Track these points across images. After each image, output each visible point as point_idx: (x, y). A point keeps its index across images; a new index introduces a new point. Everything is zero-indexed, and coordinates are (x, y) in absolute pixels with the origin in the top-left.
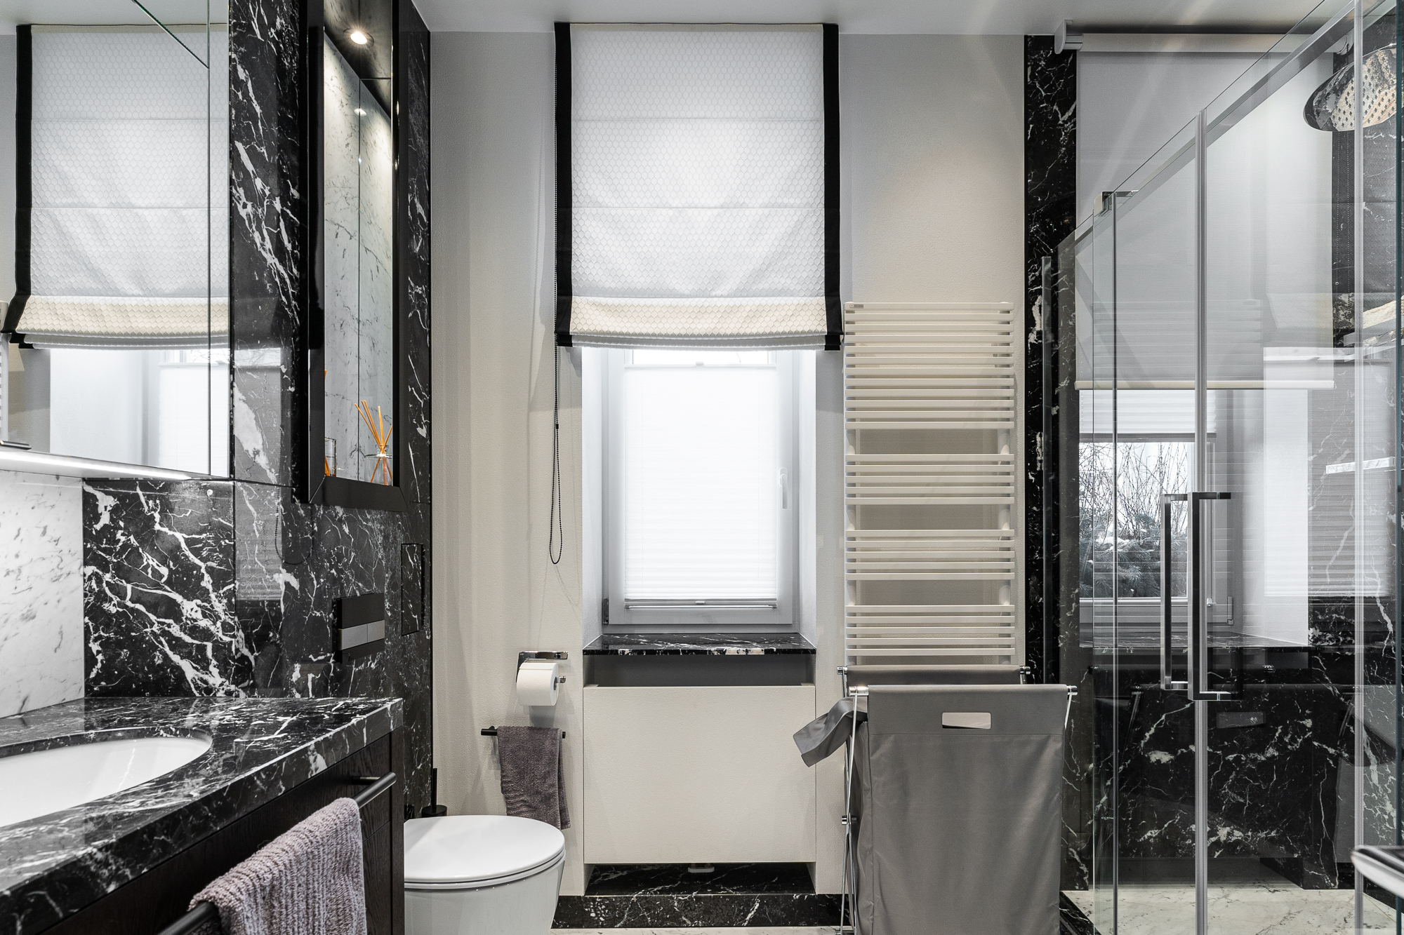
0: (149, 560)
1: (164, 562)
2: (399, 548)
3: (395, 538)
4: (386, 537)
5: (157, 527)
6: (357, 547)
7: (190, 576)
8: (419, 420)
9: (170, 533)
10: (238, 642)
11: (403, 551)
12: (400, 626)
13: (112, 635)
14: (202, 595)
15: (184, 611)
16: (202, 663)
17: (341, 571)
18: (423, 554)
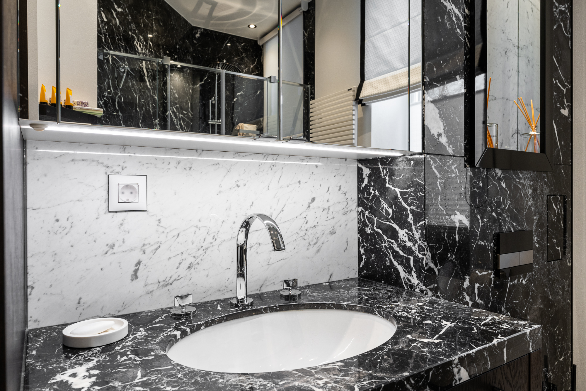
0: (384, 205)
1: (390, 206)
2: (545, 198)
3: (542, 191)
4: (535, 190)
5: (387, 185)
6: (513, 197)
7: (402, 214)
8: (562, 104)
9: (393, 188)
10: (427, 258)
11: (548, 201)
12: (545, 255)
13: (368, 245)
14: (408, 227)
15: (399, 236)
16: (408, 268)
17: (498, 214)
18: (565, 202)
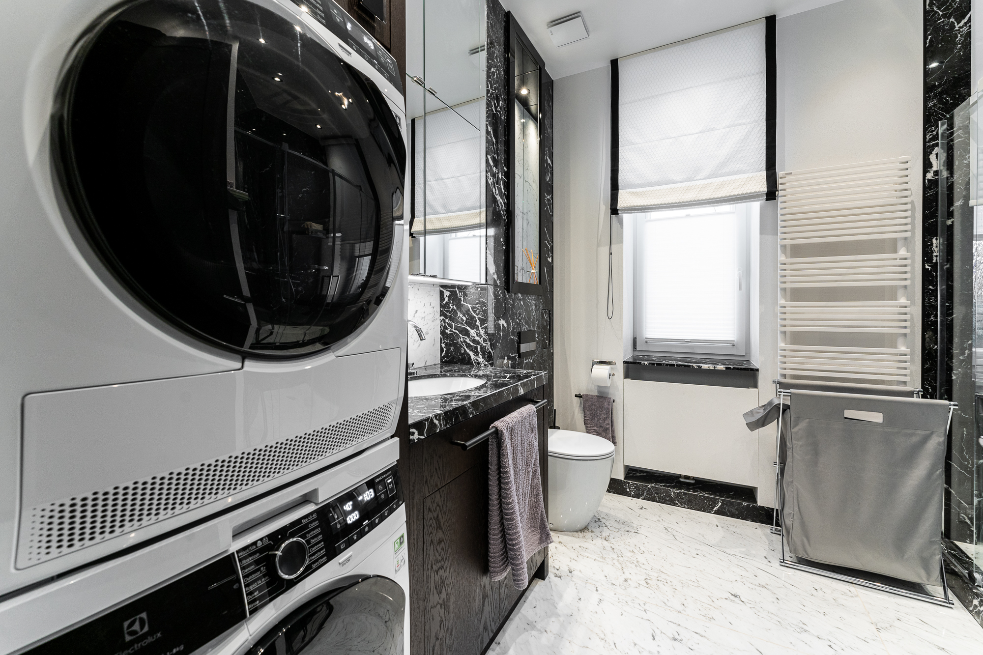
0: (460, 315)
1: (464, 316)
2: (541, 311)
3: (539, 307)
4: (536, 306)
5: (462, 302)
6: (526, 310)
7: (473, 321)
8: (549, 255)
9: (466, 305)
10: (488, 346)
11: (542, 313)
12: (541, 345)
13: (448, 341)
14: (477, 328)
15: (471, 334)
16: (476, 353)
17: (520, 320)
18: (550, 314)
